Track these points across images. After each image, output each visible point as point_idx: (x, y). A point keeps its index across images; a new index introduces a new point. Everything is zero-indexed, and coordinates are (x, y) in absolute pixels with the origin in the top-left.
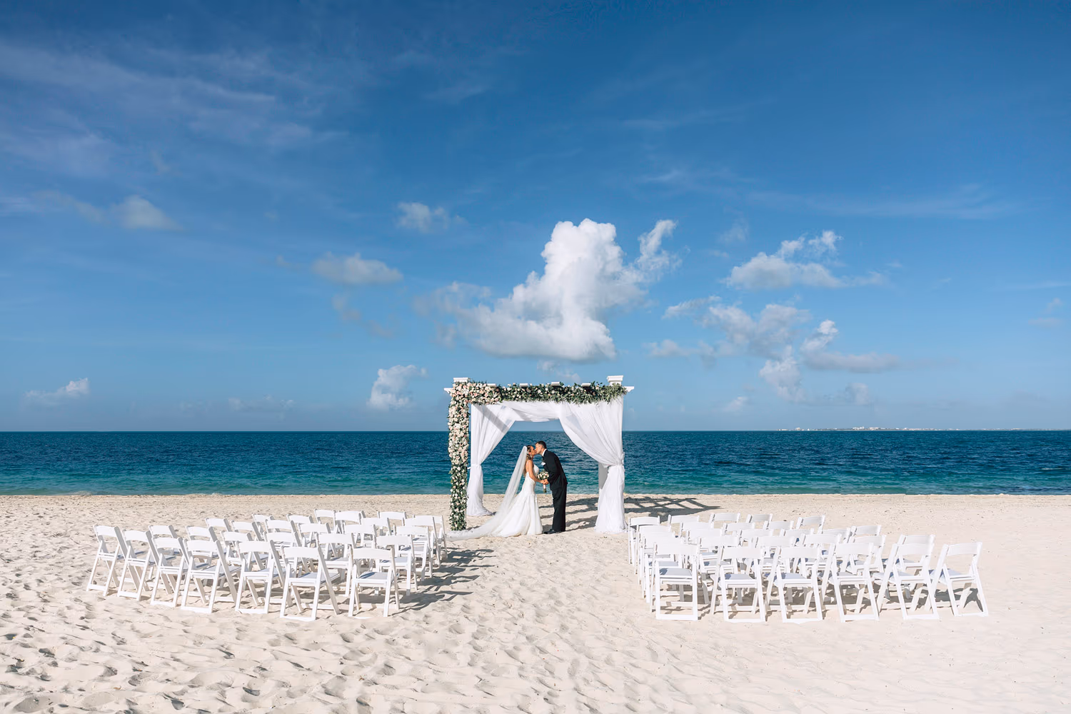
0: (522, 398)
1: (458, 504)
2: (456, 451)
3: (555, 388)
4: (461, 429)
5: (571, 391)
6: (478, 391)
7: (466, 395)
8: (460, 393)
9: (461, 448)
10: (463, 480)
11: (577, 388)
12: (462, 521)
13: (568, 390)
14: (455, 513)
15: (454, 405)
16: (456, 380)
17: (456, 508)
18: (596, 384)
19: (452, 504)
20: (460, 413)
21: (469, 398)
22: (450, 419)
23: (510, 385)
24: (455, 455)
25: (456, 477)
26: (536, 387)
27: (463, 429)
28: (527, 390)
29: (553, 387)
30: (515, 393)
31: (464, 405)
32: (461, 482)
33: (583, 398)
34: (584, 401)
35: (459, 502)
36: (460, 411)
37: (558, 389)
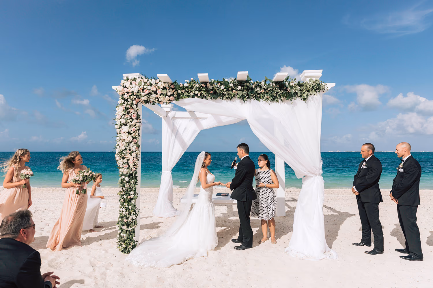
0: (202, 96)
1: (125, 220)
2: (123, 158)
3: (241, 83)
4: (129, 133)
5: (261, 87)
6: (149, 87)
7: (135, 92)
8: (128, 90)
9: (128, 155)
10: (132, 193)
11: (268, 83)
12: (132, 240)
13: (257, 86)
14: (122, 231)
15: (122, 104)
17: (123, 225)
18: (290, 80)
19: (120, 220)
20: (128, 113)
21: (138, 96)
22: (117, 120)
23: (188, 81)
24: (122, 163)
25: (124, 189)
26: (218, 82)
27: (132, 132)
28: (208, 86)
29: (238, 81)
30: (194, 89)
31: (132, 104)
32: (130, 195)
33: (275, 95)
34: (276, 99)
35: (127, 218)
36: (128, 111)
37: (245, 84)
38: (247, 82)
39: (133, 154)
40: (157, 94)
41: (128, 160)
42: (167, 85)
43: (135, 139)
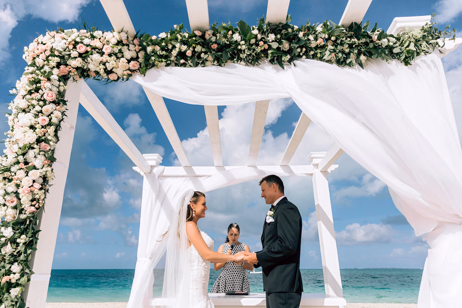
4: (32, 127)
9: (21, 174)
15: (27, 74)
27: (38, 126)
36: (38, 85)
38: (286, 26)
39: (32, 173)
40: (103, 54)
41: (18, 186)
42: (124, 37)
43: (46, 142)
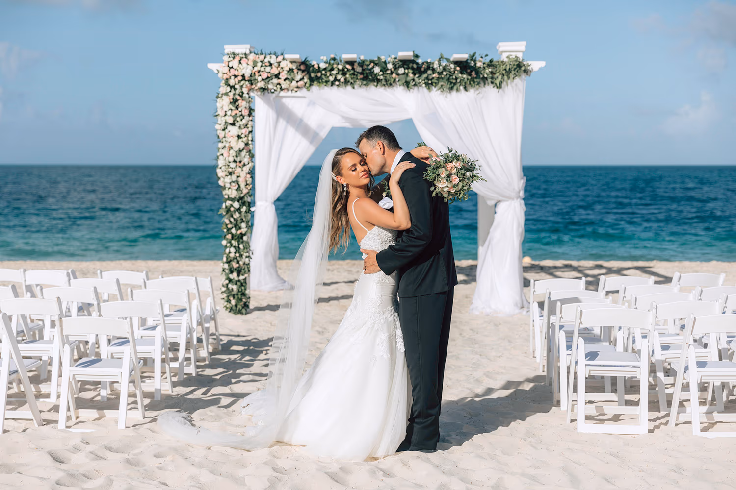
0: (346, 82)
1: (235, 265)
2: (230, 174)
3: (405, 63)
4: (239, 137)
5: (434, 70)
6: (268, 69)
7: (247, 76)
8: (236, 73)
10: (243, 225)
11: (444, 63)
12: (243, 294)
13: (428, 68)
14: (230, 281)
15: (226, 94)
16: (229, 49)
17: (232, 272)
18: (478, 57)
19: (226, 266)
20: (237, 108)
21: (252, 81)
22: (219, 118)
23: (325, 59)
24: (229, 181)
25: (232, 220)
26: (372, 61)
27: (243, 136)
28: (355, 67)
29: (401, 61)
30: (334, 72)
31: (243, 93)
32: (240, 228)
33: (454, 81)
34: (455, 87)
35: (238, 262)
36: (237, 104)
37: (411, 65)
38: (412, 61)
39: (244, 168)
40: (279, 79)
42: (294, 66)
43: (247, 145)
